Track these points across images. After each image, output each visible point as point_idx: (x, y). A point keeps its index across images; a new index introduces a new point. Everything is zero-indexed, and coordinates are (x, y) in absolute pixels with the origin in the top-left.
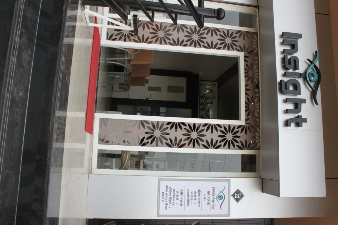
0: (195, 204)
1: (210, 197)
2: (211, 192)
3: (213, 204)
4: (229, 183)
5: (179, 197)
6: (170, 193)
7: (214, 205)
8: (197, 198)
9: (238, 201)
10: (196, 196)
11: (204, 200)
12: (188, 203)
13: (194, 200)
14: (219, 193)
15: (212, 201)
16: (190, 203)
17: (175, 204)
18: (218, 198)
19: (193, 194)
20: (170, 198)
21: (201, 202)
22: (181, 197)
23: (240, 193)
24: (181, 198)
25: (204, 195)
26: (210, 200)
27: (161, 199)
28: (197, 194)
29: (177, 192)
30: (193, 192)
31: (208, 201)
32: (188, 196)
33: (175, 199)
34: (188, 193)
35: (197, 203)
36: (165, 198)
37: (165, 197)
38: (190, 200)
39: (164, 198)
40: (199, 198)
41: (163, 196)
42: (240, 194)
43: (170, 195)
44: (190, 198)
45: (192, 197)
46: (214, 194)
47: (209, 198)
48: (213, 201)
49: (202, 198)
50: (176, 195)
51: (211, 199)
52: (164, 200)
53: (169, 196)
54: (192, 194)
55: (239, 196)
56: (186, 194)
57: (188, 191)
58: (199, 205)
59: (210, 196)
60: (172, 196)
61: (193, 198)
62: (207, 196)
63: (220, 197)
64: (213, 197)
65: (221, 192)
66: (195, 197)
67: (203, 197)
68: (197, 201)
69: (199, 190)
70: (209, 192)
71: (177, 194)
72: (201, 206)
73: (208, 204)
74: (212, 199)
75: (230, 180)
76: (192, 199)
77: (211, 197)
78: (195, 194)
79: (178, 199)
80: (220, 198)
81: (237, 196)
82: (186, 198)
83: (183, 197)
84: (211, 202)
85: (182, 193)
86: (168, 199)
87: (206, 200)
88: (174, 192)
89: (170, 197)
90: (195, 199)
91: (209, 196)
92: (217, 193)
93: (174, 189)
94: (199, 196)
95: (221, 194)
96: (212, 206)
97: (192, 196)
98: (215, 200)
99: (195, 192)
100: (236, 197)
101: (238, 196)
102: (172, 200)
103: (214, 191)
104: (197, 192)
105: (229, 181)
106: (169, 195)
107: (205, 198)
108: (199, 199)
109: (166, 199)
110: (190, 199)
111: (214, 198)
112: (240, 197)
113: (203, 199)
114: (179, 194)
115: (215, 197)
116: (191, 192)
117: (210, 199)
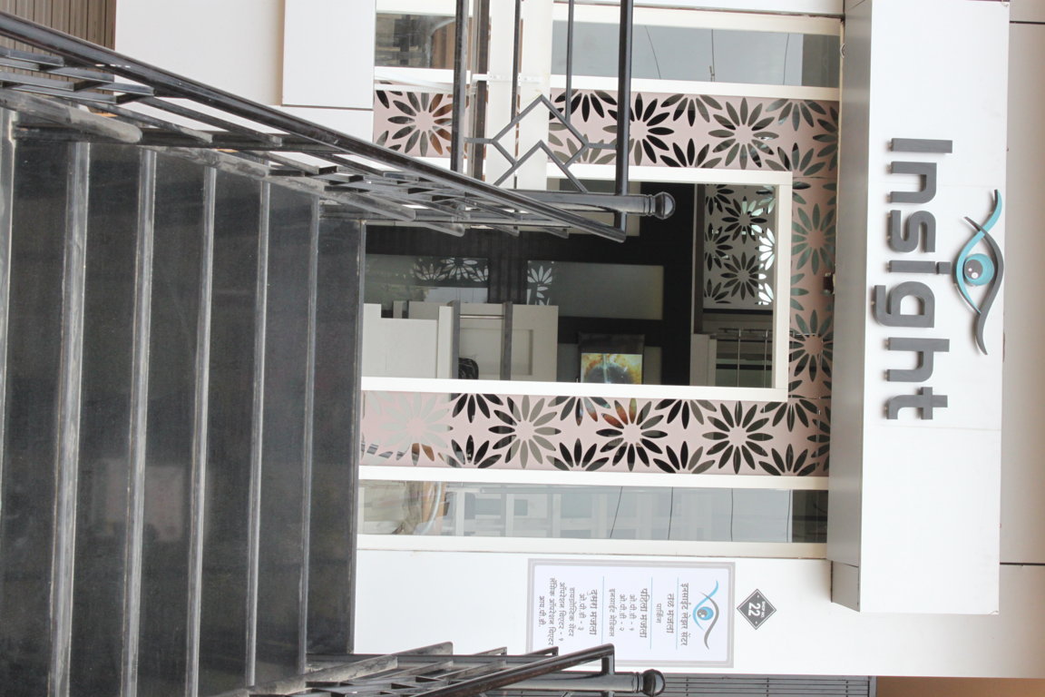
0: (632, 629)
1: (675, 613)
2: (679, 598)
3: (685, 630)
4: (730, 573)
5: (588, 612)
6: (562, 600)
7: (685, 635)
8: (639, 613)
9: (756, 625)
10: (634, 608)
11: (659, 621)
12: (612, 629)
13: (628, 619)
14: (701, 600)
15: (680, 625)
16: (617, 627)
17: (575, 630)
18: (699, 616)
19: (627, 603)
20: (562, 615)
21: (648, 625)
22: (594, 610)
23: (764, 603)
24: (594, 615)
25: (659, 606)
26: (675, 621)
27: (537, 617)
28: (638, 604)
29: (582, 597)
30: (627, 597)
31: (671, 621)
32: (612, 607)
33: (577, 615)
34: (613, 600)
35: (638, 629)
36: (548, 614)
37: (547, 609)
38: (618, 619)
39: (544, 614)
40: (644, 613)
41: (542, 609)
42: (764, 606)
43: (562, 606)
44: (617, 613)
45: (623, 611)
46: (686, 603)
47: (671, 613)
48: (685, 623)
49: (652, 613)
50: (578, 605)
51: (678, 617)
52: (546, 618)
53: (558, 608)
54: (623, 603)
55: (760, 610)
56: (608, 602)
57: (613, 595)
58: (644, 634)
59: (674, 609)
60: (567, 607)
61: (627, 612)
62: (666, 609)
63: (703, 612)
64: (685, 611)
65: (708, 597)
66: (632, 612)
67: (655, 612)
68: (638, 622)
69: (645, 592)
70: (671, 598)
71: (582, 602)
72: (648, 635)
73: (671, 630)
74: (680, 617)
75: (733, 564)
76: (623, 616)
77: (679, 612)
78: (632, 603)
79: (583, 615)
80: (703, 616)
81: (753, 609)
82: (608, 614)
83: (598, 611)
84: (678, 626)
85: (595, 599)
86: (557, 616)
87: (665, 618)
88: (573, 596)
89: (562, 609)
90: (634, 616)
91: (671, 608)
92: (695, 599)
93: (573, 589)
94: (645, 608)
95: (708, 604)
96: (680, 638)
97: (625, 608)
98: (691, 620)
99: (632, 597)
100: (750, 612)
101: (757, 609)
102: (567, 617)
103: (686, 595)
104: (638, 596)
105: (731, 567)
106: (558, 605)
107: (660, 615)
108: (644, 617)
109: (552, 617)
110: (618, 617)
111: (686, 616)
112: (763, 614)
113: (655, 618)
114: (588, 603)
115: (690, 611)
116: (622, 597)
117: (675, 617)
